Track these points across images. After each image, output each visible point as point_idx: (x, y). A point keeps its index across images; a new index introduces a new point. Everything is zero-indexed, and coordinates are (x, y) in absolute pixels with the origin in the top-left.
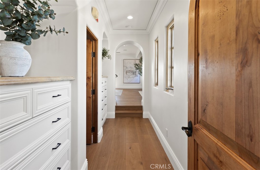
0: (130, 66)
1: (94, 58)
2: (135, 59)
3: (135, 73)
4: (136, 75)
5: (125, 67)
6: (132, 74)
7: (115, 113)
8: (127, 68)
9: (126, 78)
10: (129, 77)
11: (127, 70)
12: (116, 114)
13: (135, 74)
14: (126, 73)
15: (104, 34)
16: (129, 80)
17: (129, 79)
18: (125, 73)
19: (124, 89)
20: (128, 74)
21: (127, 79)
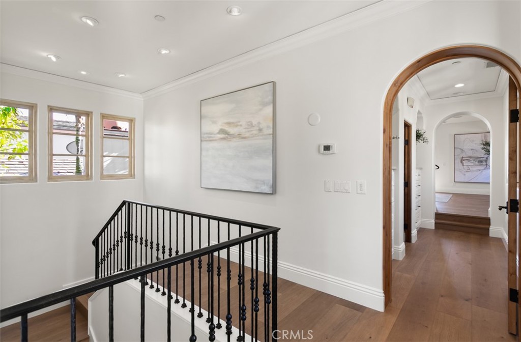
0: (472, 148)
1: (406, 146)
2: (484, 132)
3: (486, 161)
4: (486, 165)
5: (459, 150)
6: (477, 163)
7: (434, 222)
8: (462, 153)
9: (461, 172)
10: (469, 170)
11: (464, 155)
12: (436, 223)
13: (484, 164)
14: (461, 162)
15: (419, 113)
16: (469, 177)
17: (467, 174)
18: (458, 161)
19: (454, 194)
20: (467, 164)
21: (465, 175)
